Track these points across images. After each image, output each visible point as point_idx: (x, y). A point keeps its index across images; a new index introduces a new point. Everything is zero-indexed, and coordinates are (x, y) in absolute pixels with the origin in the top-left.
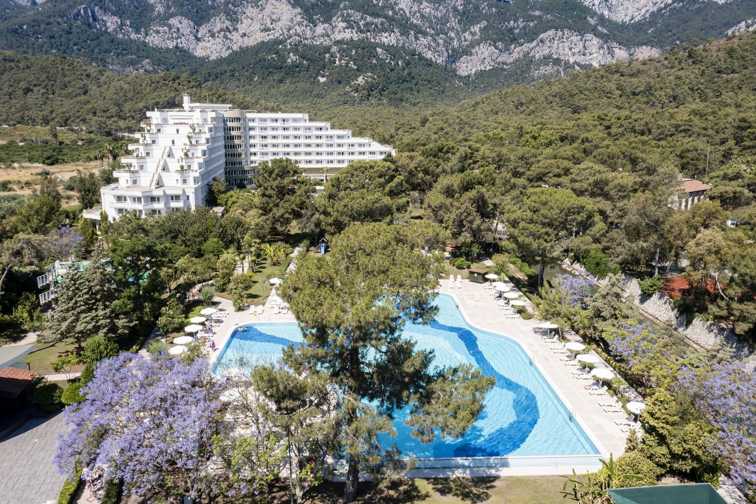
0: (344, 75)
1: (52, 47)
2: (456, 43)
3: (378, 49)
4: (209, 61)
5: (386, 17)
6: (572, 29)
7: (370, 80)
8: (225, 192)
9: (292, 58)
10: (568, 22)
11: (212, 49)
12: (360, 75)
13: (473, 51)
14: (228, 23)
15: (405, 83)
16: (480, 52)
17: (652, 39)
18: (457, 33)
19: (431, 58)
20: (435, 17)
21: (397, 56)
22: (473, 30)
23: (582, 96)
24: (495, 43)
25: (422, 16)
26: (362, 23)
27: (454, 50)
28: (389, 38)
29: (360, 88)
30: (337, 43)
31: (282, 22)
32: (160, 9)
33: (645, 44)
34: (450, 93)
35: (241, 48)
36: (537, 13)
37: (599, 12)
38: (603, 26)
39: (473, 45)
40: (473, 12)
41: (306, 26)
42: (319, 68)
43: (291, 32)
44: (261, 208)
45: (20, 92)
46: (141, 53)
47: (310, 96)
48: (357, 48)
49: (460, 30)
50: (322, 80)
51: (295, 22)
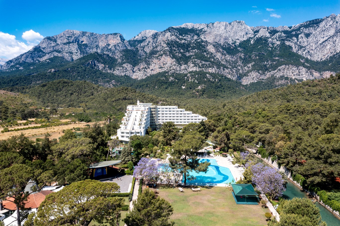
0: (192, 85)
1: (78, 76)
2: (241, 71)
3: (207, 74)
4: (138, 80)
5: (210, 62)
6: (293, 65)
7: (203, 87)
8: (152, 131)
9: (171, 79)
10: (291, 62)
11: (139, 76)
12: (199, 85)
13: (249, 74)
14: (146, 65)
15: (219, 89)
16: (251, 75)
17: (331, 68)
18: (242, 67)
19: (230, 78)
20: (232, 61)
21: (215, 77)
22: (248, 66)
23: (291, 95)
24: (258, 71)
25: (226, 61)
26: (200, 64)
27: (240, 74)
28: (212, 70)
29: (199, 91)
30: (190, 72)
31: (168, 64)
32: (119, 61)
33: (328, 70)
34: (238, 92)
35: (150, 75)
36: (277, 58)
37: (306, 57)
38: (307, 63)
39: (248, 72)
40: (248, 59)
41: (177, 66)
42: (182, 83)
43: (171, 68)
44: (163, 136)
45: (69, 95)
46: (112, 78)
47: (179, 94)
48: (198, 75)
49: (242, 66)
50: (183, 87)
51: (173, 65)
